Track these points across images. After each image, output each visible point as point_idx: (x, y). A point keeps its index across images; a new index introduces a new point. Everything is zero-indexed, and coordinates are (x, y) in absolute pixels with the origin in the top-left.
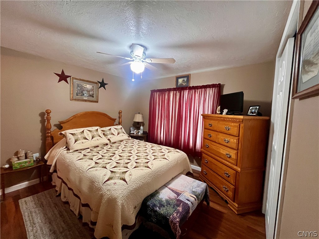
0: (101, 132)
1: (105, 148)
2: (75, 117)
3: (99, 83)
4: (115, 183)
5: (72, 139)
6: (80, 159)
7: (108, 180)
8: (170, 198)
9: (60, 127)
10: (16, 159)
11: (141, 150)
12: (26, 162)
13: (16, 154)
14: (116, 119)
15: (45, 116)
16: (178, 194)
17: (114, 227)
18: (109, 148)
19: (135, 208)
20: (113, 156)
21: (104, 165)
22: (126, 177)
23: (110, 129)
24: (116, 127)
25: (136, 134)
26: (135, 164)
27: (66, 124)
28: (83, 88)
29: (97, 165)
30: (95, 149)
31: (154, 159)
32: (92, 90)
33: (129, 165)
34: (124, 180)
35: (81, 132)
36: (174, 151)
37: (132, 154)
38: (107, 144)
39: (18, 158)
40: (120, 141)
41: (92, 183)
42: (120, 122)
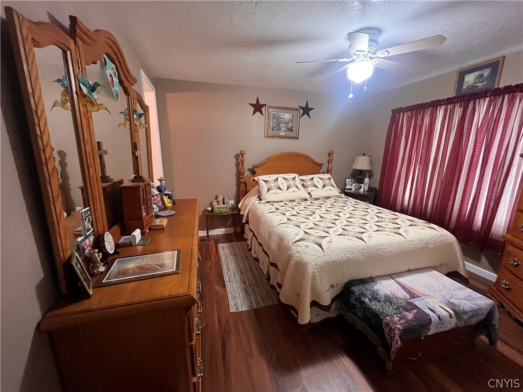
0: (300, 181)
1: (302, 203)
2: (269, 159)
3: (301, 110)
4: (307, 246)
5: (264, 187)
6: (272, 212)
7: (300, 240)
8: (394, 295)
9: (253, 172)
10: (216, 203)
11: (356, 215)
12: (223, 208)
13: (216, 198)
14: (323, 164)
15: (239, 158)
16: (413, 295)
17: (301, 297)
18: (309, 205)
19: (332, 286)
20: (311, 215)
21: (298, 224)
22: (324, 243)
23: (312, 179)
24: (321, 176)
25: (356, 190)
26: (341, 231)
27: (259, 168)
28: (280, 119)
29: (289, 222)
30: (290, 204)
31: (377, 231)
32: (292, 121)
33: (330, 231)
34: (320, 246)
35: (275, 180)
36: (424, 226)
37: (340, 218)
38: (306, 200)
39: (218, 202)
40: (326, 197)
41: (281, 239)
42: (330, 169)
